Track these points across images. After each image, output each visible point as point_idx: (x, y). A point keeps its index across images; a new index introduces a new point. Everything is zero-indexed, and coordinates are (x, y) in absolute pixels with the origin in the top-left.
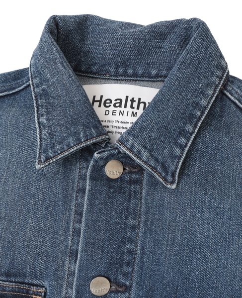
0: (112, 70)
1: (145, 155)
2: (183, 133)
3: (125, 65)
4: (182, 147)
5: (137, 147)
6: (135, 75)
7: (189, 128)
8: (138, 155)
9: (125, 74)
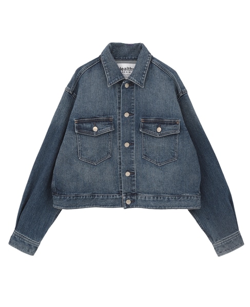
0: (122, 58)
1: (135, 80)
2: (144, 74)
3: (125, 56)
4: (144, 77)
5: (133, 79)
6: (128, 59)
7: (145, 72)
8: (134, 81)
9: (125, 59)
